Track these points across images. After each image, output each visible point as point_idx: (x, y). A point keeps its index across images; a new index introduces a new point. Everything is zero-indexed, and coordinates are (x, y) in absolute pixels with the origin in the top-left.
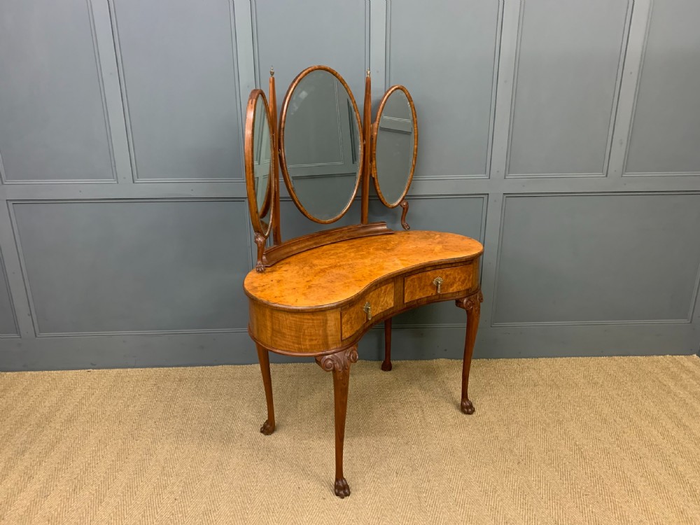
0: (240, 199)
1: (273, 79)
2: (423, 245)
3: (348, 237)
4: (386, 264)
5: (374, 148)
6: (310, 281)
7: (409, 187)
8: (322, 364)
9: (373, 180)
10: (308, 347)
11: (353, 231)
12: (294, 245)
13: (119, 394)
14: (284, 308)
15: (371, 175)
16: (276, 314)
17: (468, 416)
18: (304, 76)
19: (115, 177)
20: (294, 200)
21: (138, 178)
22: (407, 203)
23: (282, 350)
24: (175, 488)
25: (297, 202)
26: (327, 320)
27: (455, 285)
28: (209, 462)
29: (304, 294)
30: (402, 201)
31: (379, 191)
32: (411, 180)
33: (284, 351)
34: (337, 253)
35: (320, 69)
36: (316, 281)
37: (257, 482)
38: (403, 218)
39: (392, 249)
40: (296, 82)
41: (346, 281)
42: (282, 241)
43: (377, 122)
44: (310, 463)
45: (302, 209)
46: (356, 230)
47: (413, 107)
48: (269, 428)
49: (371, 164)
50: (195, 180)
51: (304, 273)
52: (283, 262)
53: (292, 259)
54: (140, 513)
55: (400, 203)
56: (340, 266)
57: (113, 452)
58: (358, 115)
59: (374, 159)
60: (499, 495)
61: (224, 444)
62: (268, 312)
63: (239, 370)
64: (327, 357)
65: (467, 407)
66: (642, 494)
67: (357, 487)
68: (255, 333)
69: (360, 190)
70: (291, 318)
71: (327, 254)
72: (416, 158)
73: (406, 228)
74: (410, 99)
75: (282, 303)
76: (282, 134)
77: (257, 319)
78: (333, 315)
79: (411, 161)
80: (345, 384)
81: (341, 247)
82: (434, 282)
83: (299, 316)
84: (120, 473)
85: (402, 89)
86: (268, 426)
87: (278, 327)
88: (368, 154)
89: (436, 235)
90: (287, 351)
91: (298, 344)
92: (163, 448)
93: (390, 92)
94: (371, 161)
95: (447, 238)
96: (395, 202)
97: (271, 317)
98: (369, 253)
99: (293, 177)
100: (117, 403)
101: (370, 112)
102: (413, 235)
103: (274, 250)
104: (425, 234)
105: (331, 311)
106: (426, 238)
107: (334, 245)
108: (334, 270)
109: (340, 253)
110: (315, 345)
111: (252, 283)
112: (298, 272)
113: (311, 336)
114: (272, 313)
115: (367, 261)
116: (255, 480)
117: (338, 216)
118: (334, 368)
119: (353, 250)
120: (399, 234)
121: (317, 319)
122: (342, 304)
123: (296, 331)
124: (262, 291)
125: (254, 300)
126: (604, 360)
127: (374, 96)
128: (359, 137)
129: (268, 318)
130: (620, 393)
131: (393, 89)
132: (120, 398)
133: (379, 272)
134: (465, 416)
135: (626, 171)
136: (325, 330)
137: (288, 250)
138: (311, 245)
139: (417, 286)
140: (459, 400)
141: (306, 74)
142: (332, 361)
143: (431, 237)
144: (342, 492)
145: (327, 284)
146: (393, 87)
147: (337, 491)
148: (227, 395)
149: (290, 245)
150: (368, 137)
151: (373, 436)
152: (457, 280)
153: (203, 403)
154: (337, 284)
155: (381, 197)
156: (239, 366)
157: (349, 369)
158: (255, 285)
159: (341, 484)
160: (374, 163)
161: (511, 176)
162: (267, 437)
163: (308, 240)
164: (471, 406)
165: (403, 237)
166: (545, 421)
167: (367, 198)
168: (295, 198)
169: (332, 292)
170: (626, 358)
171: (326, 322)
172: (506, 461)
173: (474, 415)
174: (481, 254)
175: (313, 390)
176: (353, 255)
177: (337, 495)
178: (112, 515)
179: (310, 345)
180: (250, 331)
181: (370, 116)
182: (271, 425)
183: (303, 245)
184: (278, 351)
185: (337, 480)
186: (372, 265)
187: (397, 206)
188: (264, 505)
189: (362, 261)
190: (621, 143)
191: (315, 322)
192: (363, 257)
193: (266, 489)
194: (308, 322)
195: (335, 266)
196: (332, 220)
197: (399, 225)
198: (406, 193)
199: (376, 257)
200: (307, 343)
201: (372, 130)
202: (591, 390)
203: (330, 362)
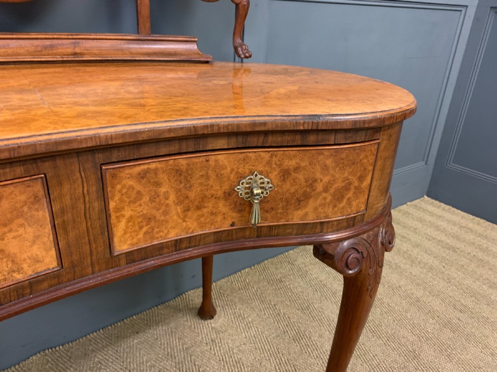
27: (312, 204)
82: (241, 189)
139: (172, 197)
152: (319, 187)
174: (405, 115)
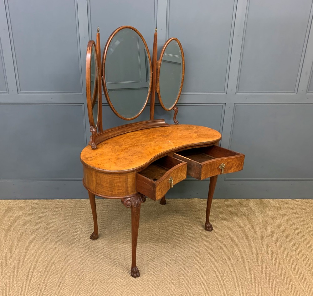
0: (80, 104)
1: (99, 34)
2: (186, 133)
3: (142, 128)
4: (163, 145)
5: (158, 76)
6: (119, 155)
7: (179, 99)
8: (125, 203)
9: (157, 94)
10: (117, 193)
11: (145, 124)
12: (110, 133)
13: (11, 214)
14: (103, 171)
15: (156, 91)
16: (98, 174)
17: (209, 232)
18: (117, 32)
19: (7, 90)
20: (109, 105)
21: (20, 91)
22: (177, 108)
23: (102, 195)
24: (41, 269)
25: (112, 108)
26: (127, 178)
27: (233, 169)
28: (60, 255)
29: (115, 163)
30: (174, 106)
31: (161, 101)
32: (180, 94)
33: (103, 195)
34: (135, 138)
35: (127, 28)
36: (122, 155)
37: (87, 267)
38: (175, 118)
39: (168, 136)
40: (112, 36)
41: (140, 155)
42: (103, 130)
43: (160, 60)
44: (118, 257)
45: (115, 111)
46: (146, 124)
47: (182, 51)
48: (95, 236)
49: (157, 85)
50: (54, 92)
51: (115, 150)
52: (103, 142)
53: (108, 141)
54: (21, 283)
55: (173, 108)
56: (136, 146)
57: (7, 248)
58: (149, 55)
59: (158, 82)
60: (225, 279)
61: (69, 245)
62: (94, 173)
63: (79, 202)
64: (128, 199)
65: (209, 228)
66: (308, 281)
67: (144, 272)
68: (87, 184)
69: (150, 100)
70: (107, 177)
71: (129, 138)
72: (183, 81)
73: (177, 123)
74: (180, 45)
75: (102, 168)
76: (104, 67)
77: (88, 176)
78: (131, 176)
79: (180, 82)
80: (137, 215)
81: (138, 134)
82: (220, 167)
83: (112, 176)
84: (11, 259)
85: (176, 40)
86: (94, 235)
87: (99, 182)
88: (155, 78)
89: (194, 127)
90: (105, 195)
91: (111, 192)
92: (35, 246)
93: (168, 42)
94: (157, 83)
95: (200, 129)
96: (170, 107)
97: (96, 176)
98: (154, 138)
99: (109, 89)
100: (10, 220)
101: (156, 54)
102: (180, 127)
103: (99, 136)
104: (187, 127)
105: (130, 173)
106: (188, 129)
107: (134, 132)
108: (133, 148)
109: (137, 137)
110: (121, 193)
111: (85, 155)
112: (112, 149)
113: (118, 187)
114: (96, 174)
115: (153, 143)
116: (86, 266)
117: (136, 116)
118: (132, 205)
119: (145, 136)
120: (172, 126)
121: (122, 178)
122: (137, 169)
123: (110, 184)
124: (91, 160)
125: (86, 166)
126: (290, 201)
127: (159, 44)
128: (150, 69)
129: (94, 176)
130: (298, 221)
131: (171, 40)
132: (11, 216)
133: (159, 150)
134: (207, 232)
135: (308, 91)
136: (127, 184)
137: (106, 135)
138: (120, 132)
140: (204, 223)
141: (119, 31)
142: (131, 201)
143: (190, 129)
144: (135, 275)
145: (128, 157)
146: (170, 39)
147: (132, 274)
148: (72, 216)
149: (107, 133)
150: (155, 69)
151: (154, 243)
152: (234, 165)
153: (58, 221)
154: (134, 157)
155: (162, 105)
156: (79, 200)
157: (140, 206)
158: (87, 156)
159: (135, 270)
160: (158, 84)
161: (239, 92)
162: (94, 242)
163: (118, 130)
164: (211, 227)
165: (174, 128)
166: (254, 236)
167: (154, 105)
168: (111, 105)
169: (131, 162)
170: (303, 200)
171: (127, 180)
172: (230, 259)
173: (213, 232)
174: (220, 139)
175: (121, 215)
176: (144, 139)
177: (132, 276)
178: (6, 283)
179: (118, 192)
180: (84, 183)
181: (156, 56)
182: (96, 235)
183: (116, 133)
184: (99, 195)
185: (132, 268)
186: (155, 146)
187: (171, 110)
188: (91, 281)
189: (149, 143)
190: (307, 74)
191: (121, 179)
192: (150, 140)
193: (92, 271)
194: (116, 179)
195: (134, 146)
196: (133, 118)
197: (172, 121)
198: (177, 102)
199: (158, 141)
200: (116, 191)
201: (157, 64)
202: (282, 219)
203: (129, 202)
